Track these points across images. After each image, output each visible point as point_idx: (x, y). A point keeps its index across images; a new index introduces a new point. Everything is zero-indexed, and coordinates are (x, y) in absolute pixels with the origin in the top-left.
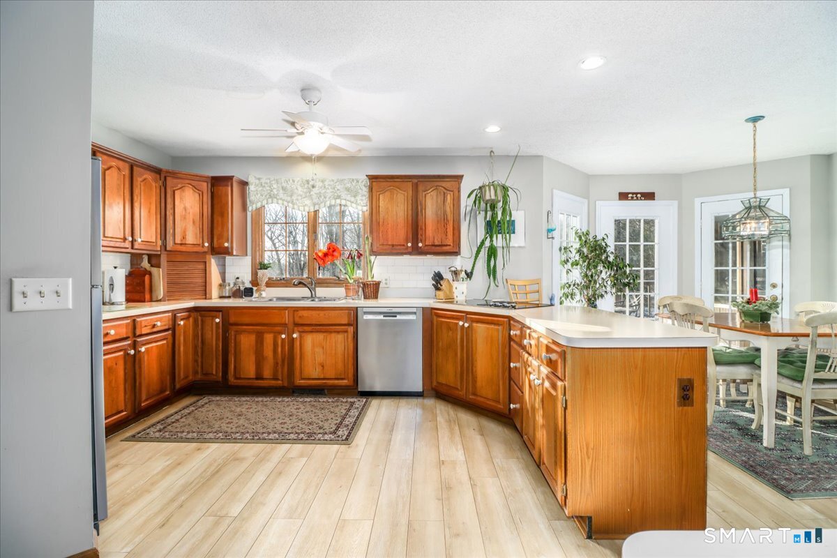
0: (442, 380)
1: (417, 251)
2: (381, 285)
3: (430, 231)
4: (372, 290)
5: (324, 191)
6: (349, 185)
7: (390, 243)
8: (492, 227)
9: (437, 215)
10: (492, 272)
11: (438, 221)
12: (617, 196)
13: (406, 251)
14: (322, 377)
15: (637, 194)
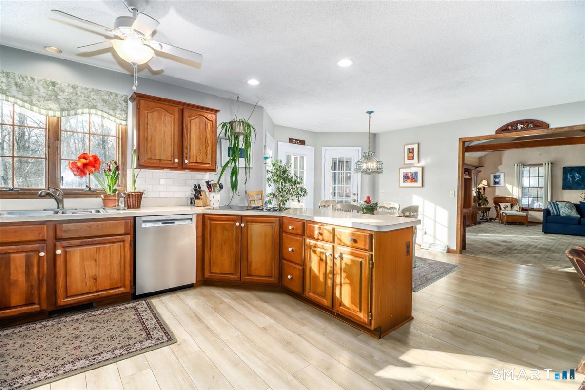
0: (216, 269)
1: (182, 167)
2: (143, 196)
3: (194, 151)
4: (136, 200)
5: (75, 97)
6: (106, 97)
7: (157, 158)
8: (235, 152)
9: (200, 138)
10: (234, 186)
11: (200, 144)
12: (288, 141)
13: (173, 166)
14: (94, 290)
15: (297, 140)
